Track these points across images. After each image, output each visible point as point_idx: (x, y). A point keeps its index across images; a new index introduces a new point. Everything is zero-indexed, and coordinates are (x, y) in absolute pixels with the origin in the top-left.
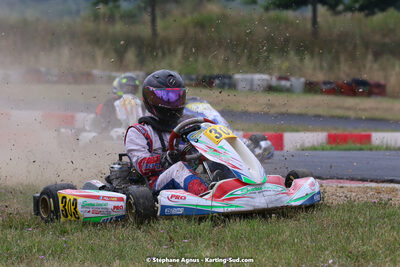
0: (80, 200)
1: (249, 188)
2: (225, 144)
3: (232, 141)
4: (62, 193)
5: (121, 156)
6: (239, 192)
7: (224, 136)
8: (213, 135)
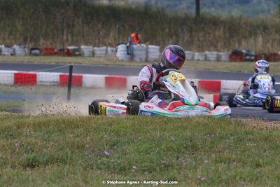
0: (108, 108)
1: (187, 106)
2: (179, 83)
3: (183, 82)
4: (101, 104)
5: (134, 87)
6: (181, 108)
7: (179, 79)
8: (174, 78)
